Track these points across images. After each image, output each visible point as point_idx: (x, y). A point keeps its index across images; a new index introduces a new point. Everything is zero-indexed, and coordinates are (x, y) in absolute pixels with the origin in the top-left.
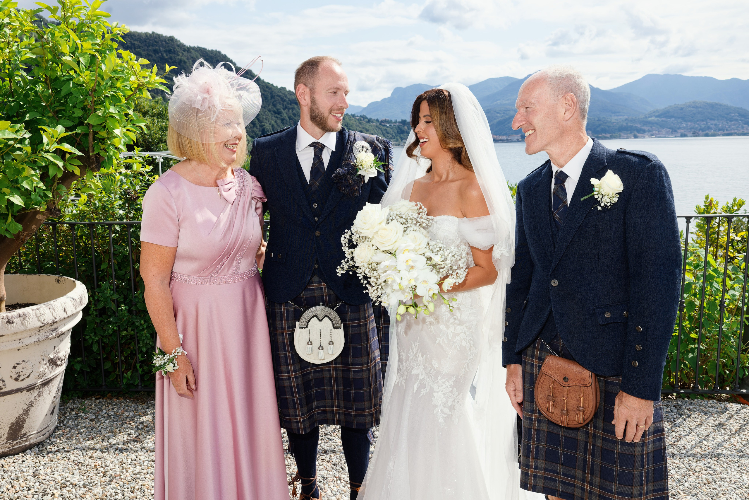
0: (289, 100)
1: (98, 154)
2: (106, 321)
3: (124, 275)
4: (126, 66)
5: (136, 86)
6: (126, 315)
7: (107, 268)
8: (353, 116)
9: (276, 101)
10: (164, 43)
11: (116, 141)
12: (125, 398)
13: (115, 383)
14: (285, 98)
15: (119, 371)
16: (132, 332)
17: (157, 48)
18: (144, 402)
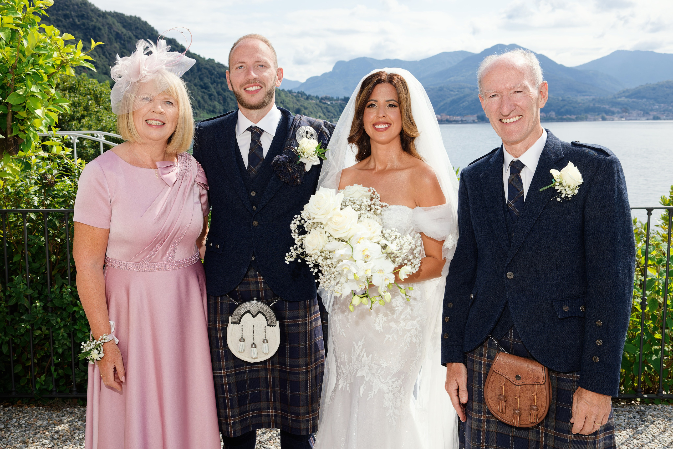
0: (218, 73)
1: (17, 136)
2: (18, 319)
3: (39, 268)
4: (49, 41)
5: (59, 62)
6: (41, 312)
7: (20, 260)
8: (290, 92)
9: (203, 74)
10: (76, 7)
11: (36, 121)
12: (38, 406)
13: (26, 388)
14: (213, 71)
15: (31, 375)
16: (47, 331)
17: (68, 12)
18: (58, 410)
